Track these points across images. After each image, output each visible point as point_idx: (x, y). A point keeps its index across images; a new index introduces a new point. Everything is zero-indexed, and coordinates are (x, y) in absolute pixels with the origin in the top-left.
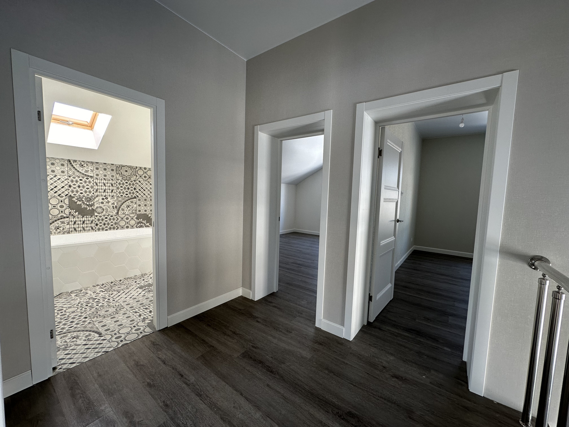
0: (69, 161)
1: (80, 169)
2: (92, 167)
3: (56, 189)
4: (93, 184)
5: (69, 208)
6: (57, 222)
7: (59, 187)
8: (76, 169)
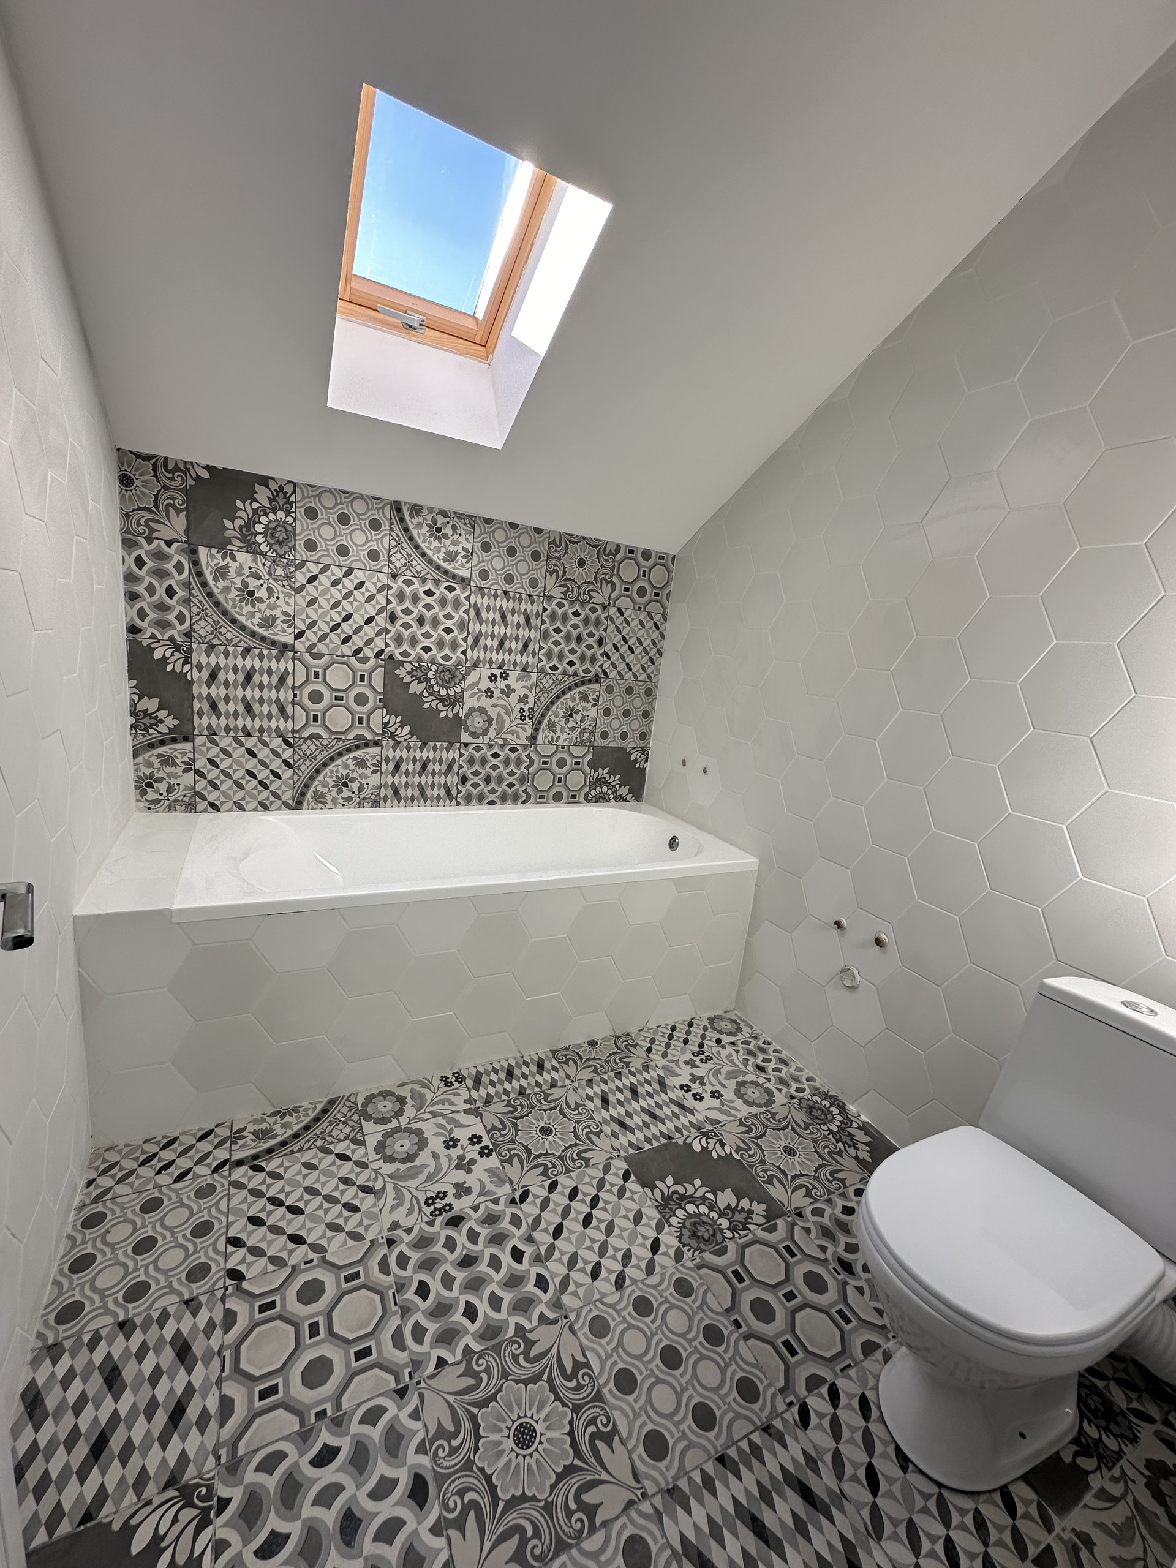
0: (397, 507)
1: (430, 546)
2: (471, 538)
3: (347, 628)
4: (467, 612)
5: (384, 706)
6: (344, 758)
7: (358, 619)
8: (417, 547)
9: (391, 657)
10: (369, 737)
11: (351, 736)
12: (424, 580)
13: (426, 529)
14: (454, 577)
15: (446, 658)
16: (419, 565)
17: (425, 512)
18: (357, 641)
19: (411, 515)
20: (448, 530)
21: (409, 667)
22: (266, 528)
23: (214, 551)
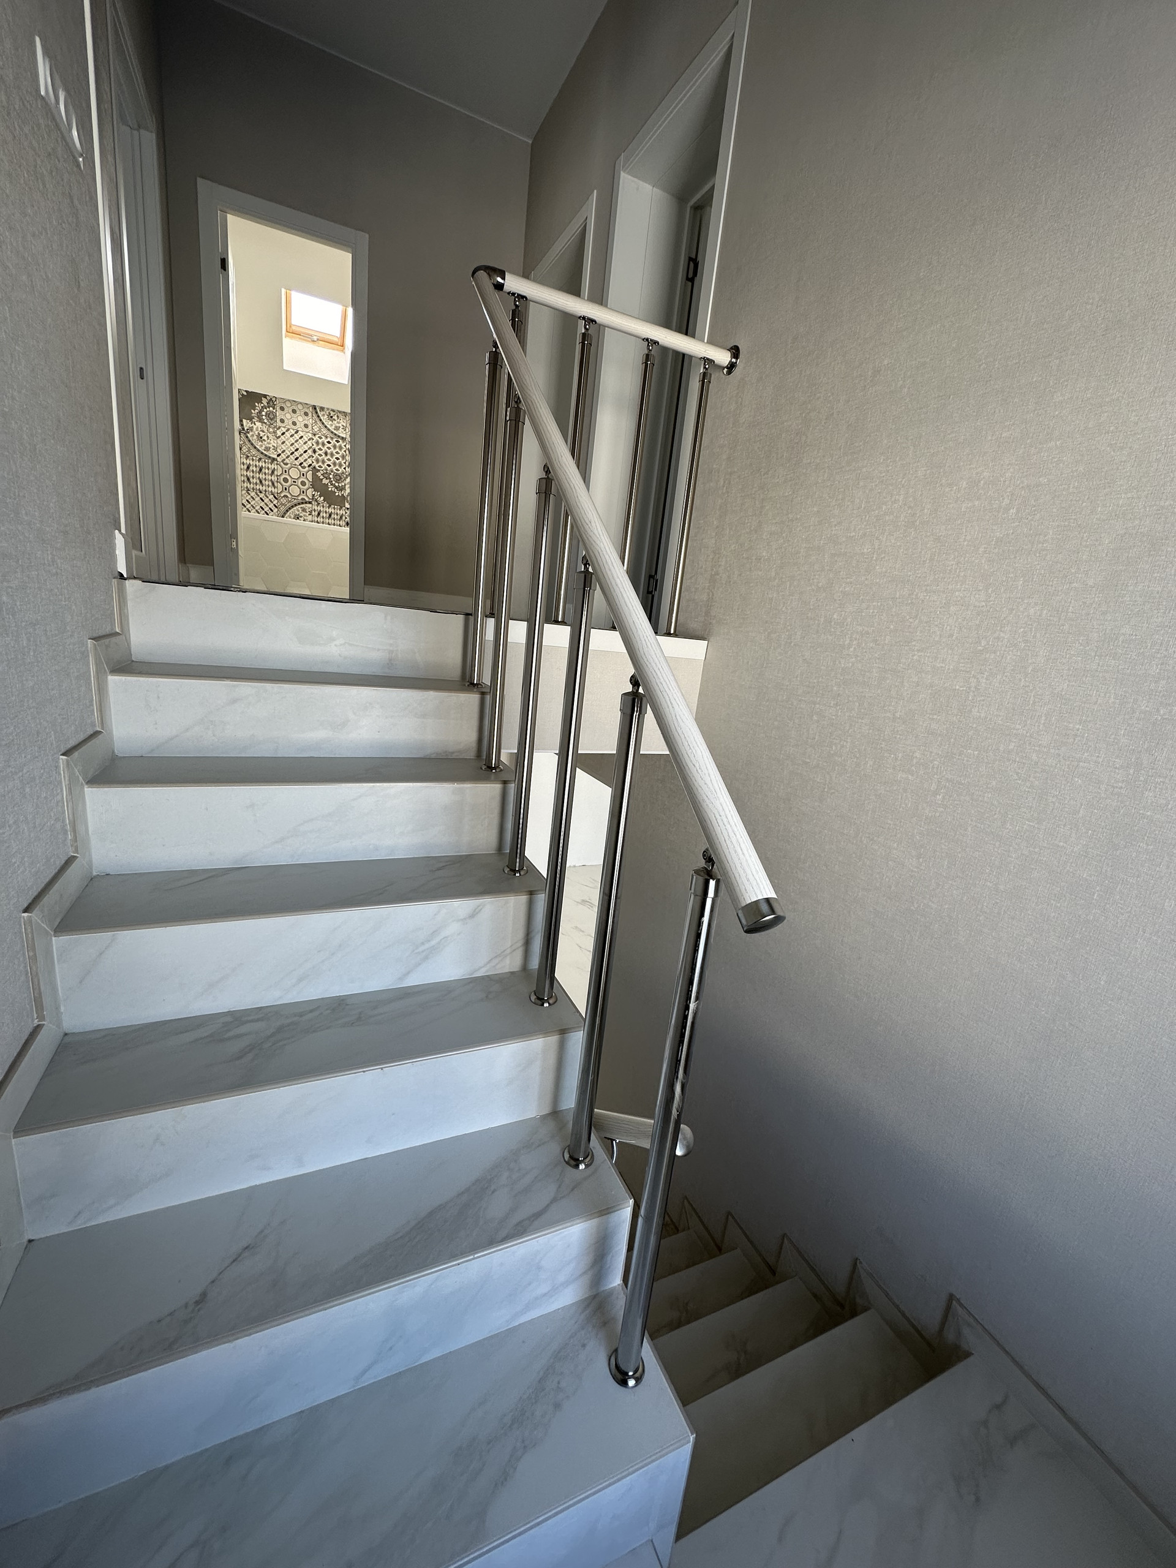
0: (315, 408)
1: (328, 423)
2: (345, 421)
3: (297, 454)
4: (345, 451)
5: (313, 488)
6: (297, 507)
7: (301, 451)
8: (323, 423)
9: (314, 467)
10: (307, 499)
11: (300, 498)
12: (327, 437)
13: (326, 416)
14: (339, 436)
15: (337, 470)
16: (324, 431)
17: (326, 410)
18: (301, 460)
19: (320, 411)
20: (335, 417)
21: (322, 472)
22: (266, 413)
23: (248, 421)
